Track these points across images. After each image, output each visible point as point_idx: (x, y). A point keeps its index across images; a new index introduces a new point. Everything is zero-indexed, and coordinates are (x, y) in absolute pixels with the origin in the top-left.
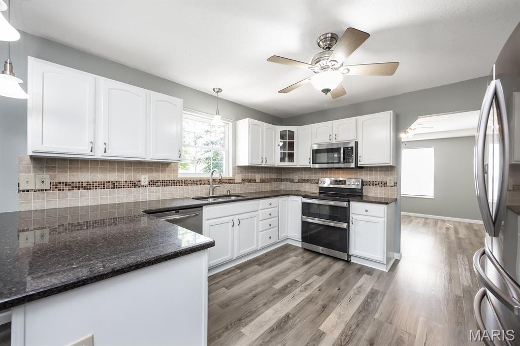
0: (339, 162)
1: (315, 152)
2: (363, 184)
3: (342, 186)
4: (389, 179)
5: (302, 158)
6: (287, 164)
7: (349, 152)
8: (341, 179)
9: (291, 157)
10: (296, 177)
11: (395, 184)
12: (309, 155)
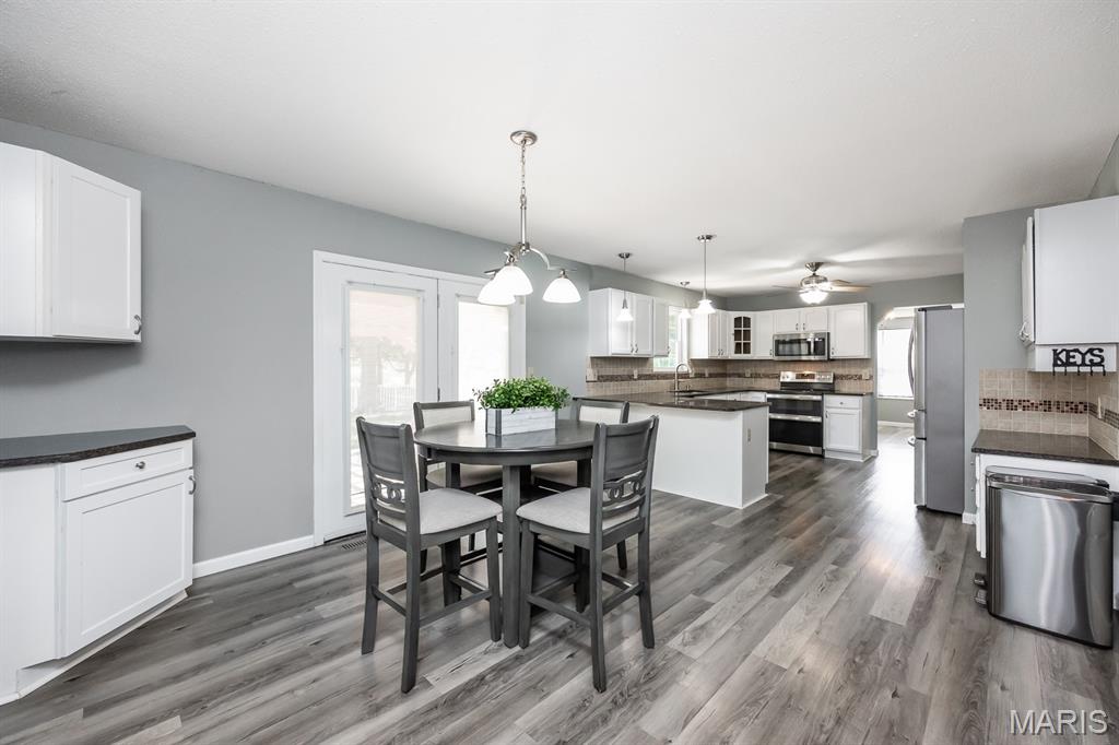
0: (809, 354)
1: (778, 343)
2: (835, 378)
3: (808, 380)
4: (865, 373)
5: (762, 348)
6: (742, 356)
7: (821, 346)
8: (807, 372)
9: (747, 349)
10: (748, 372)
11: (871, 377)
12: (771, 346)
